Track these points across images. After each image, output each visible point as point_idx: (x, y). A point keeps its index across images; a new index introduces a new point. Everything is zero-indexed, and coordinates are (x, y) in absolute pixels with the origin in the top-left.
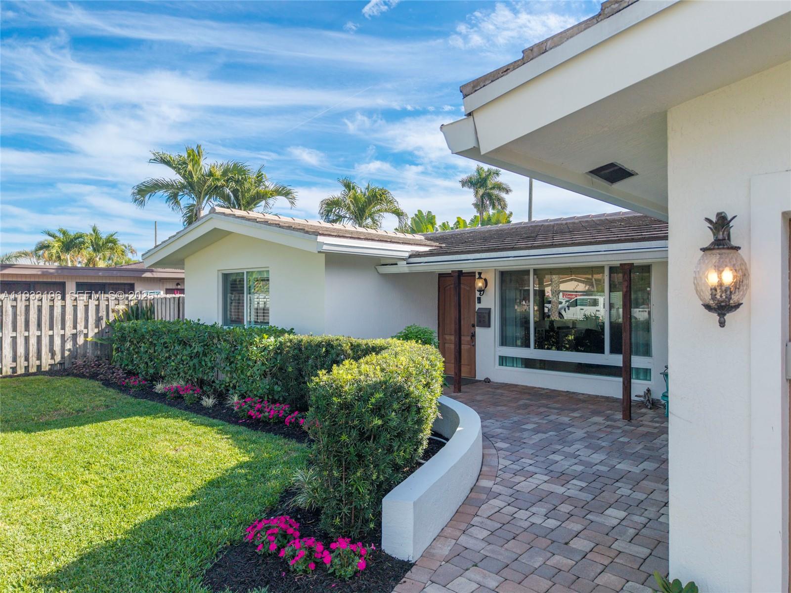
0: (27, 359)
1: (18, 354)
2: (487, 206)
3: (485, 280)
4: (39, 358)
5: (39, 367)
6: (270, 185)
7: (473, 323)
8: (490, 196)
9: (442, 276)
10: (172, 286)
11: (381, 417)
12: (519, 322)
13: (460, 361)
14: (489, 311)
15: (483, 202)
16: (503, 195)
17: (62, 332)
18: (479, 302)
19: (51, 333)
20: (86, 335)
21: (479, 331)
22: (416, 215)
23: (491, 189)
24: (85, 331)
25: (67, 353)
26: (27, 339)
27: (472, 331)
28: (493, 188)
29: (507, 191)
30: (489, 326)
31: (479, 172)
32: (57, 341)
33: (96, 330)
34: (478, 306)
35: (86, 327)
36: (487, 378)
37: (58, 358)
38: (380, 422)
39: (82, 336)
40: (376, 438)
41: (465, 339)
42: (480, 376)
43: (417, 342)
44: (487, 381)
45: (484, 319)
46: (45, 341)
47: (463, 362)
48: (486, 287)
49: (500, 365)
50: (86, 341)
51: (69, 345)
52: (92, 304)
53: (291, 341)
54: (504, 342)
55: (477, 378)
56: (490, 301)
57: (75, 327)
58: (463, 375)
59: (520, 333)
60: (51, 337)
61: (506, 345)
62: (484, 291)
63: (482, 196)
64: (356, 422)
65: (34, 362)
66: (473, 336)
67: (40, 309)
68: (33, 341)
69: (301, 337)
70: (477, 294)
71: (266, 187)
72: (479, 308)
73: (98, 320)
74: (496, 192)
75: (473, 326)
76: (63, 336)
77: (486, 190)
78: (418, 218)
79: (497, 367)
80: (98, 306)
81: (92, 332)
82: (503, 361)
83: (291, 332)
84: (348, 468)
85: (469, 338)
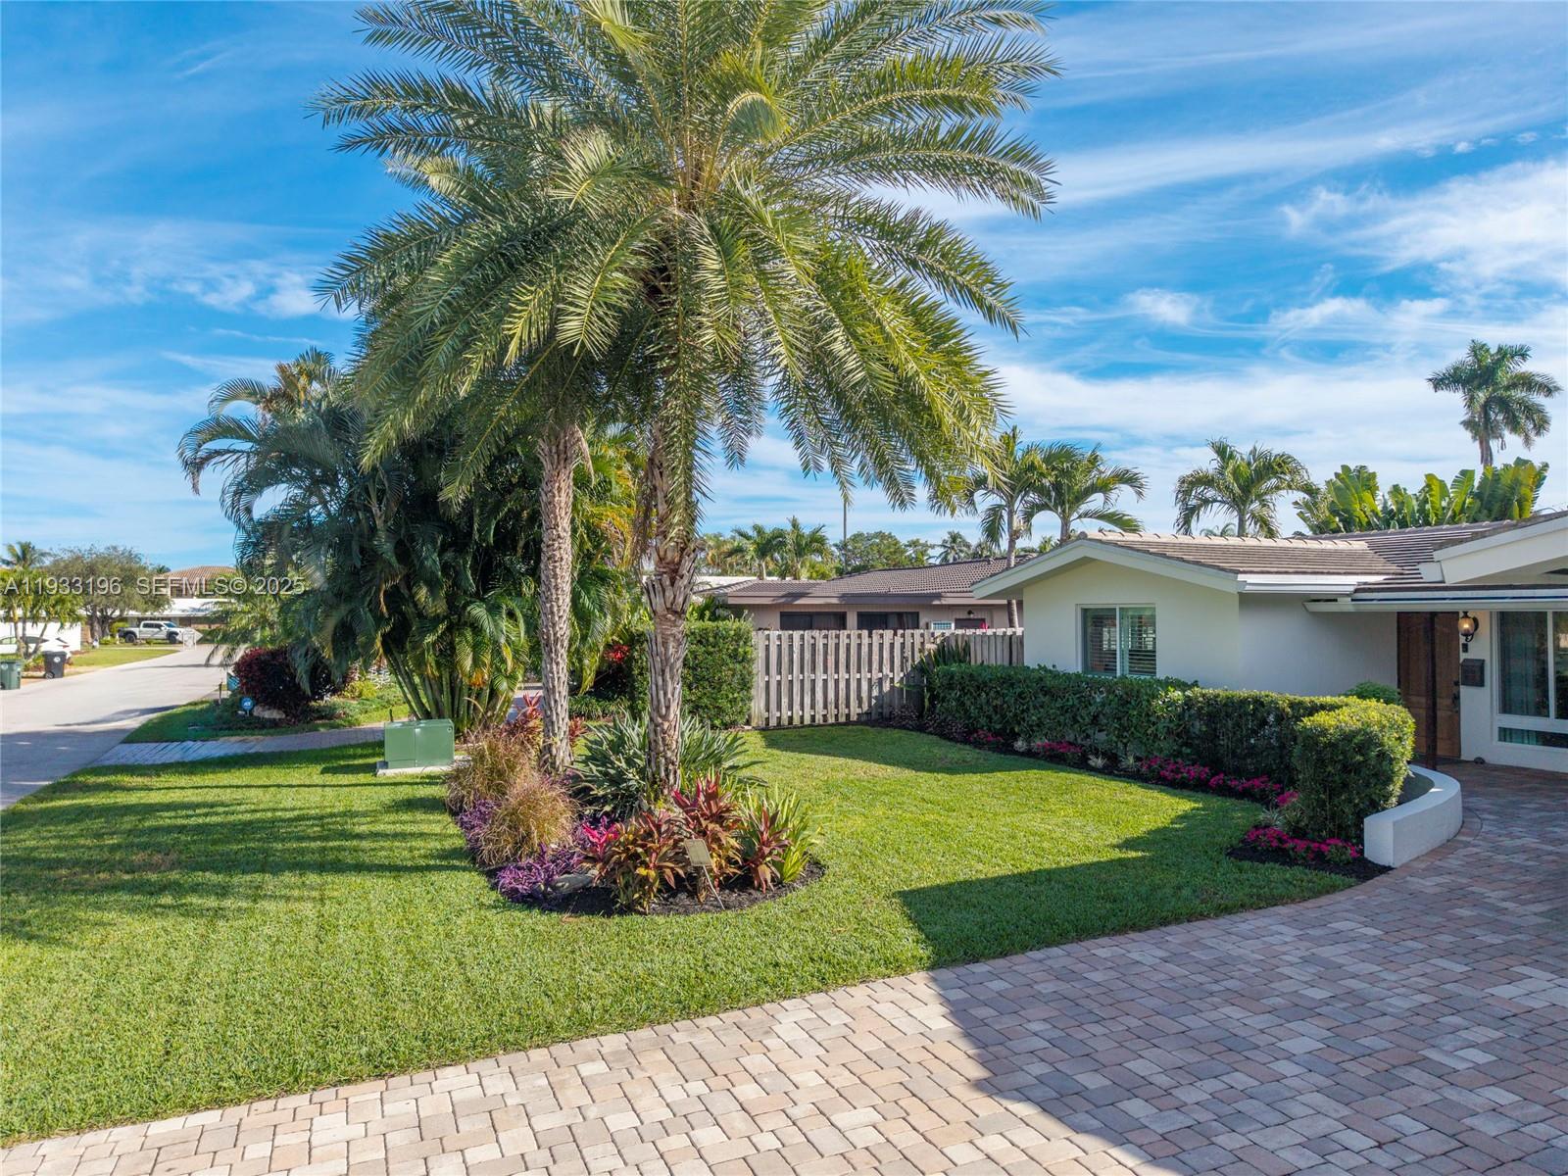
0: (837, 707)
1: (829, 700)
2: (1497, 426)
3: (1475, 620)
4: (848, 706)
5: (848, 716)
6: (1107, 470)
7: (1455, 679)
8: (1504, 404)
9: (1402, 617)
10: (963, 615)
11: (1363, 755)
12: (1531, 680)
13: (1435, 732)
14: (1480, 665)
15: (1486, 415)
16: (1538, 399)
17: (869, 676)
18: (1466, 648)
19: (858, 676)
20: (892, 680)
21: (1465, 691)
22: (1337, 475)
23: (1507, 388)
24: (891, 675)
25: (874, 701)
26: (837, 682)
27: (1455, 691)
28: (1513, 386)
29: (1549, 390)
30: (1481, 684)
31: (1475, 355)
32: (865, 686)
33: (902, 675)
34: (1463, 656)
35: (892, 670)
36: (1480, 758)
37: (865, 707)
38: (1361, 759)
39: (888, 681)
40: (1357, 771)
41: (1443, 702)
42: (1467, 754)
43: (1378, 701)
44: (1480, 761)
45: (1474, 674)
46: (853, 685)
47: (1439, 735)
48: (1476, 629)
49: (1500, 740)
50: (892, 688)
51: (875, 693)
52: (898, 640)
53: (1203, 696)
54: (1506, 707)
55: (1463, 758)
56: (1483, 648)
57: (881, 671)
58: (1439, 753)
59: (1531, 694)
60: (859, 681)
61: (1510, 712)
62: (1472, 635)
63: (1486, 407)
64: (1341, 757)
65: (843, 710)
66: (1456, 698)
67: (848, 646)
68: (842, 685)
69: (1217, 691)
70: (1462, 640)
71: (1101, 472)
72: (1465, 660)
73: (903, 658)
74: (1519, 394)
75: (1457, 684)
76: (870, 680)
77: (1494, 391)
78: (1342, 480)
79: (1496, 742)
80: (903, 645)
81: (898, 676)
82: (1506, 734)
83: (1196, 684)
84: (1333, 793)
85: (1448, 702)
